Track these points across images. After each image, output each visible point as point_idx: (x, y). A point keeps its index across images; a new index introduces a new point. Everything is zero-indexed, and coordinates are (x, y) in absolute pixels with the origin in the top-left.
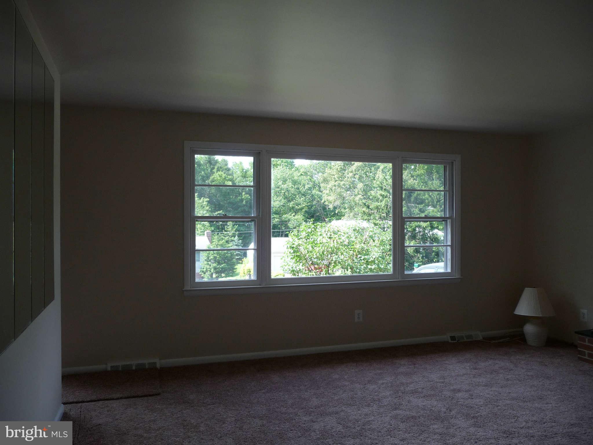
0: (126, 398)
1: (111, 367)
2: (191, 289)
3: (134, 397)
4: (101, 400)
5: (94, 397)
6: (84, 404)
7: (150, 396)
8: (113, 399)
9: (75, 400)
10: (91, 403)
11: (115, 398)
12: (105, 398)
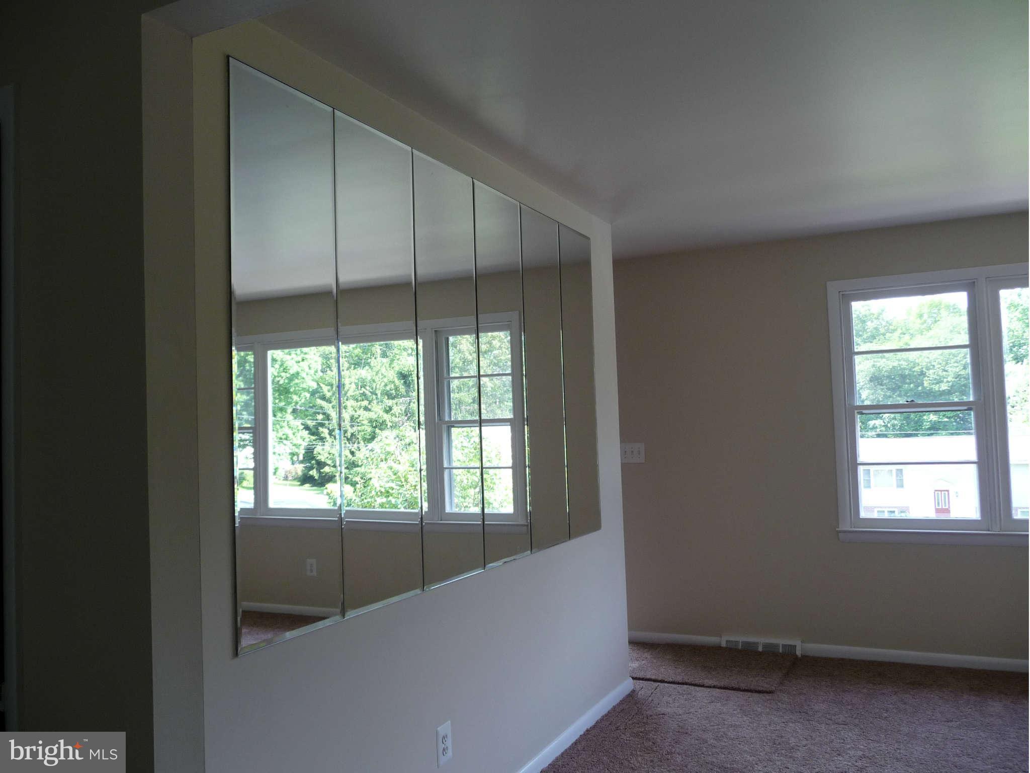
0: (720, 688)
1: (727, 641)
2: (852, 529)
3: (733, 689)
4: (686, 684)
5: (679, 679)
6: (662, 685)
7: (759, 692)
8: (703, 686)
9: (653, 677)
10: (672, 685)
11: (707, 685)
12: (693, 683)
